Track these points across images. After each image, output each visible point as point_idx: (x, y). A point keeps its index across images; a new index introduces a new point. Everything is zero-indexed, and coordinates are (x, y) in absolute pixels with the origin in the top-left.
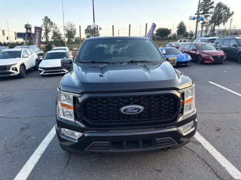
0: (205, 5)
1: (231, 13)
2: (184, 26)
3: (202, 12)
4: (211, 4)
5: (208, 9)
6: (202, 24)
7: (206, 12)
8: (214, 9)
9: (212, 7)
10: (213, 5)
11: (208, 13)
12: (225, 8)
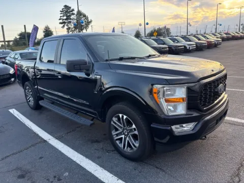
0: (66, 12)
1: (90, 20)
2: (50, 31)
3: (65, 18)
4: (72, 11)
5: (70, 16)
6: (67, 29)
7: (68, 18)
8: (75, 15)
9: (73, 14)
10: (74, 12)
11: (70, 19)
12: (85, 16)
